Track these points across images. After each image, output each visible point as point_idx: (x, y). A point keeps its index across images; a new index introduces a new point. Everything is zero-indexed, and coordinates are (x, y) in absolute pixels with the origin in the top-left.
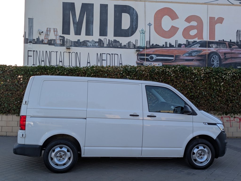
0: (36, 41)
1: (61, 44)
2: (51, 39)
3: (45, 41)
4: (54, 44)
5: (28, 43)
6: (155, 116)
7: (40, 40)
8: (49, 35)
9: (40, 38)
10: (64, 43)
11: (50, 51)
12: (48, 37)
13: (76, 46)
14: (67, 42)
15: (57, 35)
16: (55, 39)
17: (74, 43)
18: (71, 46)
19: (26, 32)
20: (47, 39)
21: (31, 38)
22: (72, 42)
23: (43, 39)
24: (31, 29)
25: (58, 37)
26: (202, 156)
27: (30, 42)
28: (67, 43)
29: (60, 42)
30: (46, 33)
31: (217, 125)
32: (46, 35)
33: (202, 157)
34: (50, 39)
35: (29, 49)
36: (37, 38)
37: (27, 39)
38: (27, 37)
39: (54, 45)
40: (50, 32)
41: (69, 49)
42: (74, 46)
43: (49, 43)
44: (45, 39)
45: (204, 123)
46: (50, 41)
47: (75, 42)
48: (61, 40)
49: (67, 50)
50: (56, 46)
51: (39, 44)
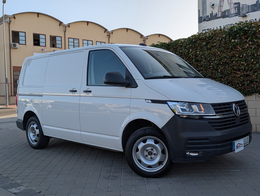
0: (209, 17)
1: (236, 13)
2: (225, 10)
3: (218, 15)
4: (228, 15)
5: (202, 22)
6: (90, 92)
7: (214, 15)
8: (222, 6)
9: (213, 12)
10: (240, 11)
11: (224, 26)
12: (221, 9)
13: (255, 11)
14: (243, 8)
15: (231, 4)
16: (229, 9)
17: (252, 7)
18: (248, 12)
19: (199, 10)
20: (220, 11)
21: (205, 15)
22: (249, 7)
23: (216, 13)
24: (204, 5)
25: (232, 5)
26: (153, 156)
27: (204, 20)
28: (243, 11)
29: (235, 10)
30: (220, 4)
31: (167, 103)
32: (220, 7)
33: (151, 158)
34: (223, 10)
35: (204, 28)
36: (210, 14)
37: (201, 17)
38: (201, 16)
39: (228, 17)
40: (223, 2)
41: (246, 17)
42: (252, 12)
43: (223, 16)
44: (218, 12)
45: (145, 100)
46: (224, 13)
47: (252, 5)
48: (236, 8)
49: (243, 19)
50: (230, 17)
51: (213, 19)
